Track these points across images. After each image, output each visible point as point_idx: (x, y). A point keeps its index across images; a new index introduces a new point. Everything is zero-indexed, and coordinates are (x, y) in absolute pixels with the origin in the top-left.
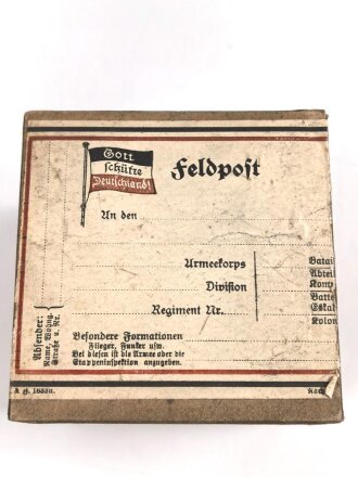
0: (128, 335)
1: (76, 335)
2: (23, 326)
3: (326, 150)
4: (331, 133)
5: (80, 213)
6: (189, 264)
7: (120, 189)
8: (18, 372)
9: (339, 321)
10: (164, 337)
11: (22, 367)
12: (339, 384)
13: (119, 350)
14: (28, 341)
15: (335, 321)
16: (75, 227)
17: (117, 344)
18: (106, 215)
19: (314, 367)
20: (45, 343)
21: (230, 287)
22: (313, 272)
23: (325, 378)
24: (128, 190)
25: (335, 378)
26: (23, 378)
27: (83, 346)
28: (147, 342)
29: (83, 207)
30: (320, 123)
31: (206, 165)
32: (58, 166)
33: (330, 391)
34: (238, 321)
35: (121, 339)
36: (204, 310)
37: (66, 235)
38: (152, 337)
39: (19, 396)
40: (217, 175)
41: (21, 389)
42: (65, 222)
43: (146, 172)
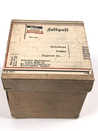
0: (35, 60)
1: (22, 60)
2: (8, 58)
3: (84, 28)
4: (85, 25)
5: (24, 37)
6: (51, 47)
7: (34, 33)
8: (5, 67)
9: (91, 59)
10: (45, 61)
11: (6, 66)
12: (92, 72)
13: (33, 63)
14: (9, 61)
15: (90, 59)
16: (22, 39)
17: (33, 62)
18: (30, 37)
19: (85, 68)
20: (13, 62)
21: (62, 51)
22: (83, 49)
23: (89, 70)
24: (36, 33)
25: (91, 70)
26: (6, 69)
27: (24, 62)
28: (41, 62)
29: (25, 36)
30: (82, 23)
31: (55, 29)
32: (19, 28)
33: (90, 73)
34: (64, 58)
35: (34, 61)
36: (55, 56)
37: (20, 41)
38: (42, 61)
39: (5, 73)
40: (58, 31)
41: (6, 71)
42: (20, 38)
43: (41, 30)
